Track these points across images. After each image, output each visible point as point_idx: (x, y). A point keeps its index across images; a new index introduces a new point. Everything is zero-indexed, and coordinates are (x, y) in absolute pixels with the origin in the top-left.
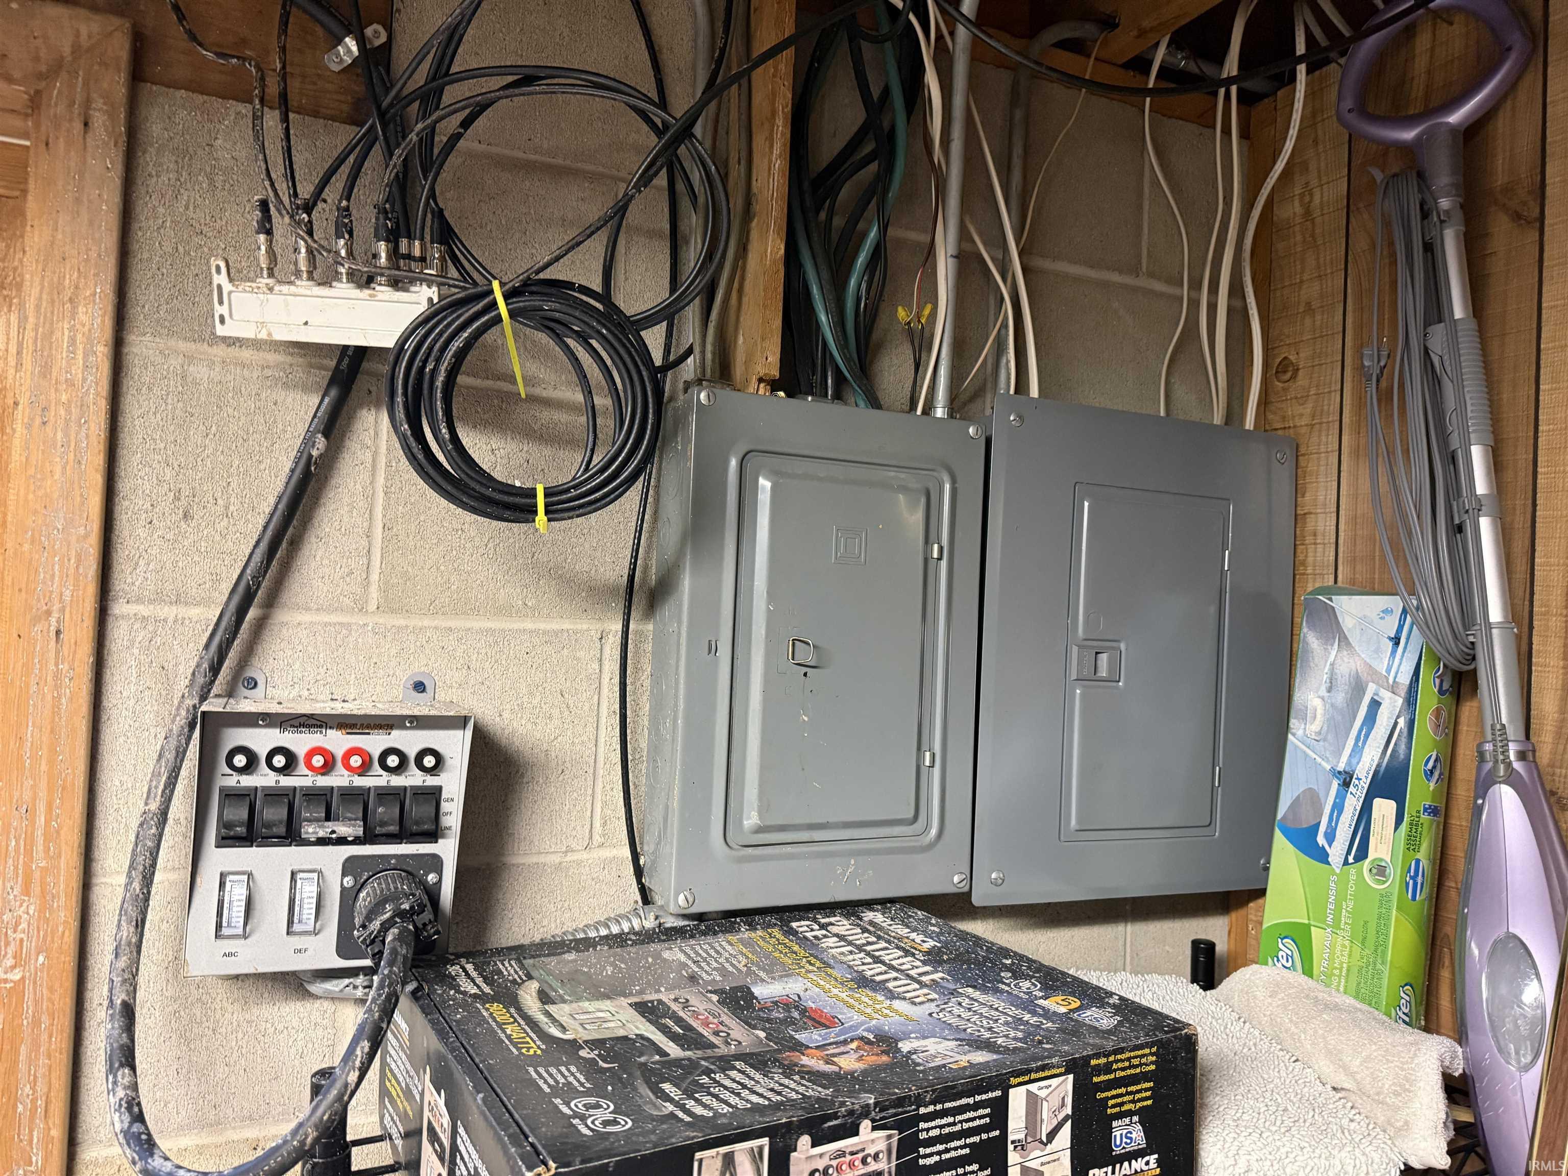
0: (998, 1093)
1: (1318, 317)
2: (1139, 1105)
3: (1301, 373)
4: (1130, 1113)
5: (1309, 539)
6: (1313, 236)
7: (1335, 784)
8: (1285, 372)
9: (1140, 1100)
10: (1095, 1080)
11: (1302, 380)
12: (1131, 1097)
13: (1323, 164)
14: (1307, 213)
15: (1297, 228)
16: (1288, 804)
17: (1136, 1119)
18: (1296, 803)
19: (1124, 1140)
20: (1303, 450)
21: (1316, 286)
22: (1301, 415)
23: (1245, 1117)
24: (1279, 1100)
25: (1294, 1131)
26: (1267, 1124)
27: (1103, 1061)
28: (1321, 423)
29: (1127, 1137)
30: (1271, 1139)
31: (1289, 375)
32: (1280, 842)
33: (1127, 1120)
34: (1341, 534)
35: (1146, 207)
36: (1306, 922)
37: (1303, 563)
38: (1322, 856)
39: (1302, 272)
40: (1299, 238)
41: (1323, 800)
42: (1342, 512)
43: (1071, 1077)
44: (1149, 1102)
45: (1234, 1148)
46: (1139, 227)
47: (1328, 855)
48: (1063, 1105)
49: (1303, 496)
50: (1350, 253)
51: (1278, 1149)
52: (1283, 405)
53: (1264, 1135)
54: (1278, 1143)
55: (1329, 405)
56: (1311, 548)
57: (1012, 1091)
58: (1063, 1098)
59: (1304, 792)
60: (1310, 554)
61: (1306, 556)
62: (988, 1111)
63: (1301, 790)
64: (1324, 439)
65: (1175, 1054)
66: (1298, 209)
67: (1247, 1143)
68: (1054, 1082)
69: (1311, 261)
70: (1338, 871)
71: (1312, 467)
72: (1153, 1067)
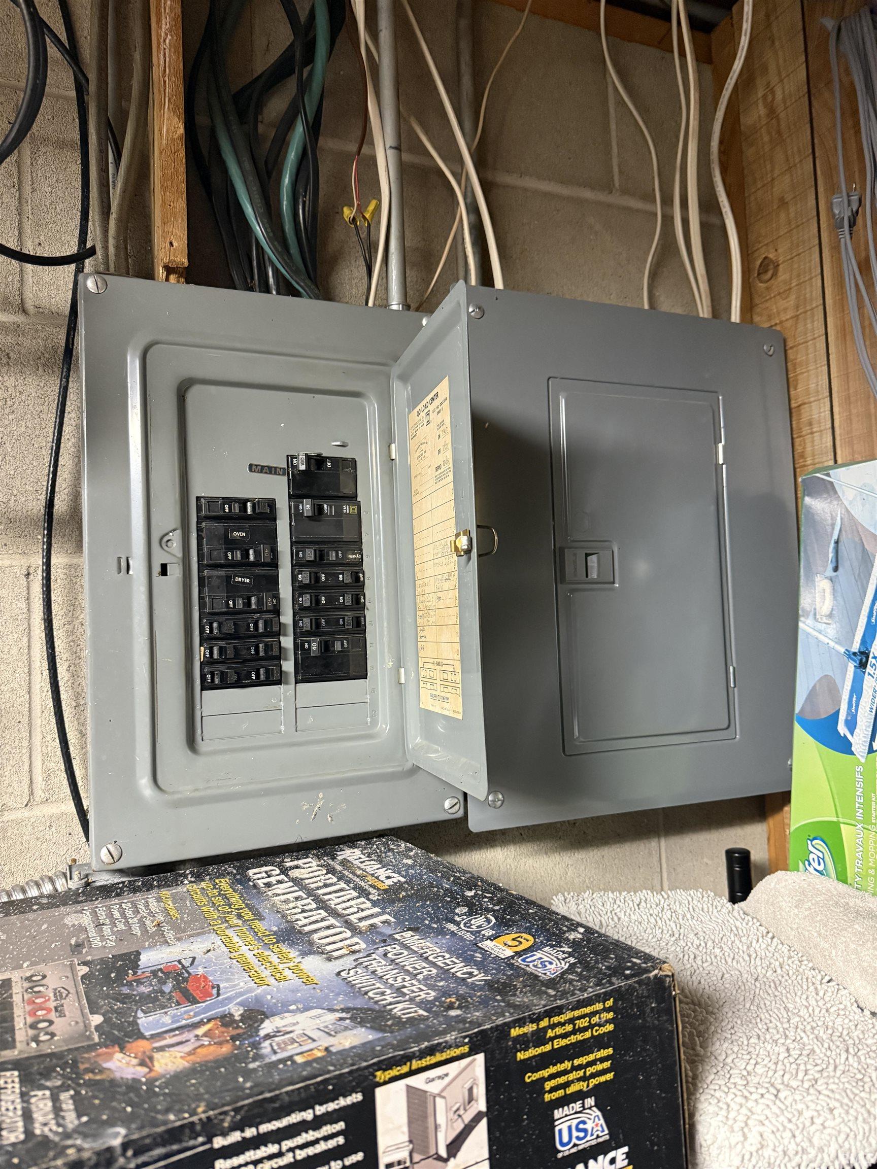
0: (357, 1097)
1: (792, 210)
2: (593, 1082)
3: (781, 268)
4: (580, 1096)
5: (806, 430)
6: (779, 132)
7: (851, 667)
8: (766, 271)
9: (593, 1076)
10: (520, 1056)
11: (783, 276)
12: (581, 1073)
13: (781, 61)
14: (772, 112)
15: (763, 130)
16: (805, 697)
17: (590, 1101)
18: (812, 695)
19: (575, 1134)
20: (790, 343)
21: (787, 179)
22: (785, 309)
23: (760, 1070)
24: (805, 1039)
25: (820, 1086)
26: (787, 1077)
27: (530, 1028)
28: (805, 312)
29: (578, 1130)
30: (790, 1099)
31: (770, 273)
32: (800, 736)
33: (577, 1106)
34: (836, 417)
35: (613, 126)
36: (835, 819)
37: (802, 456)
38: (845, 747)
39: (772, 171)
40: (766, 138)
41: (839, 686)
42: (835, 395)
43: (480, 1058)
44: (609, 1076)
45: (742, 1118)
46: (608, 145)
47: (851, 744)
48: (471, 1099)
49: (796, 389)
50: (816, 135)
51: (800, 1113)
52: (768, 304)
53: (782, 1095)
54: (800, 1106)
55: (811, 292)
56: (808, 439)
57: (379, 1092)
58: (471, 1090)
59: (820, 680)
60: (809, 445)
61: (804, 448)
62: (341, 1125)
63: (817, 679)
64: (809, 326)
65: (641, 1006)
66: (762, 111)
67: (758, 1109)
68: (453, 1068)
69: (779, 156)
70: (863, 760)
71: (801, 358)
72: (610, 1027)
